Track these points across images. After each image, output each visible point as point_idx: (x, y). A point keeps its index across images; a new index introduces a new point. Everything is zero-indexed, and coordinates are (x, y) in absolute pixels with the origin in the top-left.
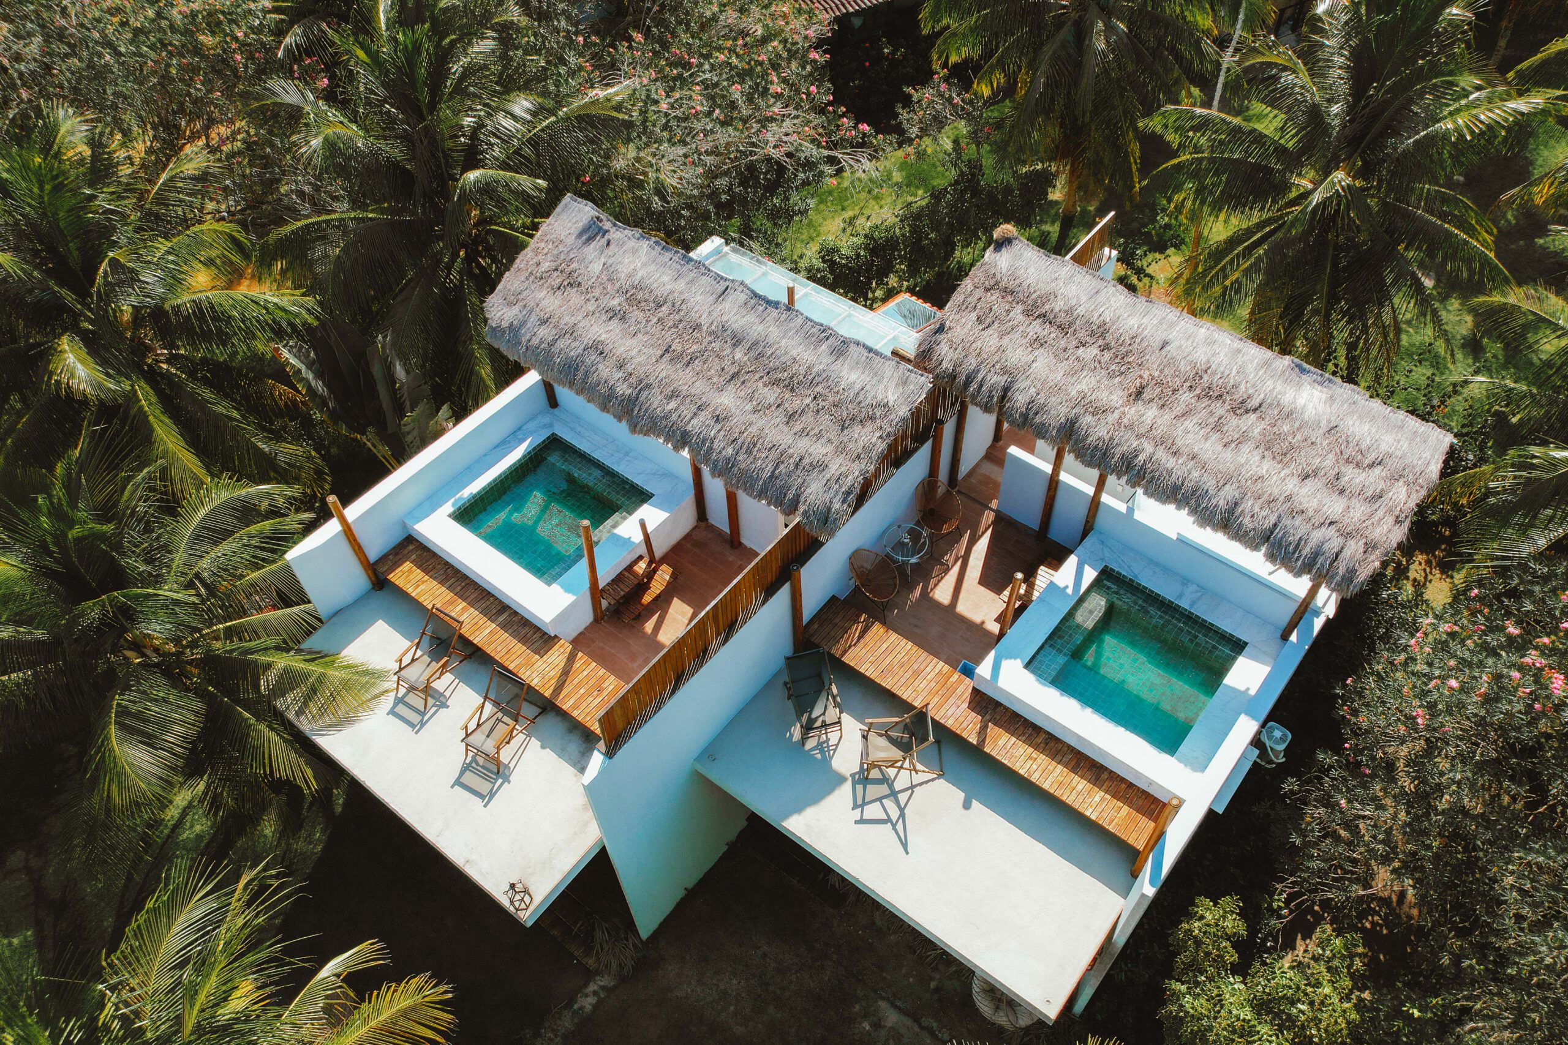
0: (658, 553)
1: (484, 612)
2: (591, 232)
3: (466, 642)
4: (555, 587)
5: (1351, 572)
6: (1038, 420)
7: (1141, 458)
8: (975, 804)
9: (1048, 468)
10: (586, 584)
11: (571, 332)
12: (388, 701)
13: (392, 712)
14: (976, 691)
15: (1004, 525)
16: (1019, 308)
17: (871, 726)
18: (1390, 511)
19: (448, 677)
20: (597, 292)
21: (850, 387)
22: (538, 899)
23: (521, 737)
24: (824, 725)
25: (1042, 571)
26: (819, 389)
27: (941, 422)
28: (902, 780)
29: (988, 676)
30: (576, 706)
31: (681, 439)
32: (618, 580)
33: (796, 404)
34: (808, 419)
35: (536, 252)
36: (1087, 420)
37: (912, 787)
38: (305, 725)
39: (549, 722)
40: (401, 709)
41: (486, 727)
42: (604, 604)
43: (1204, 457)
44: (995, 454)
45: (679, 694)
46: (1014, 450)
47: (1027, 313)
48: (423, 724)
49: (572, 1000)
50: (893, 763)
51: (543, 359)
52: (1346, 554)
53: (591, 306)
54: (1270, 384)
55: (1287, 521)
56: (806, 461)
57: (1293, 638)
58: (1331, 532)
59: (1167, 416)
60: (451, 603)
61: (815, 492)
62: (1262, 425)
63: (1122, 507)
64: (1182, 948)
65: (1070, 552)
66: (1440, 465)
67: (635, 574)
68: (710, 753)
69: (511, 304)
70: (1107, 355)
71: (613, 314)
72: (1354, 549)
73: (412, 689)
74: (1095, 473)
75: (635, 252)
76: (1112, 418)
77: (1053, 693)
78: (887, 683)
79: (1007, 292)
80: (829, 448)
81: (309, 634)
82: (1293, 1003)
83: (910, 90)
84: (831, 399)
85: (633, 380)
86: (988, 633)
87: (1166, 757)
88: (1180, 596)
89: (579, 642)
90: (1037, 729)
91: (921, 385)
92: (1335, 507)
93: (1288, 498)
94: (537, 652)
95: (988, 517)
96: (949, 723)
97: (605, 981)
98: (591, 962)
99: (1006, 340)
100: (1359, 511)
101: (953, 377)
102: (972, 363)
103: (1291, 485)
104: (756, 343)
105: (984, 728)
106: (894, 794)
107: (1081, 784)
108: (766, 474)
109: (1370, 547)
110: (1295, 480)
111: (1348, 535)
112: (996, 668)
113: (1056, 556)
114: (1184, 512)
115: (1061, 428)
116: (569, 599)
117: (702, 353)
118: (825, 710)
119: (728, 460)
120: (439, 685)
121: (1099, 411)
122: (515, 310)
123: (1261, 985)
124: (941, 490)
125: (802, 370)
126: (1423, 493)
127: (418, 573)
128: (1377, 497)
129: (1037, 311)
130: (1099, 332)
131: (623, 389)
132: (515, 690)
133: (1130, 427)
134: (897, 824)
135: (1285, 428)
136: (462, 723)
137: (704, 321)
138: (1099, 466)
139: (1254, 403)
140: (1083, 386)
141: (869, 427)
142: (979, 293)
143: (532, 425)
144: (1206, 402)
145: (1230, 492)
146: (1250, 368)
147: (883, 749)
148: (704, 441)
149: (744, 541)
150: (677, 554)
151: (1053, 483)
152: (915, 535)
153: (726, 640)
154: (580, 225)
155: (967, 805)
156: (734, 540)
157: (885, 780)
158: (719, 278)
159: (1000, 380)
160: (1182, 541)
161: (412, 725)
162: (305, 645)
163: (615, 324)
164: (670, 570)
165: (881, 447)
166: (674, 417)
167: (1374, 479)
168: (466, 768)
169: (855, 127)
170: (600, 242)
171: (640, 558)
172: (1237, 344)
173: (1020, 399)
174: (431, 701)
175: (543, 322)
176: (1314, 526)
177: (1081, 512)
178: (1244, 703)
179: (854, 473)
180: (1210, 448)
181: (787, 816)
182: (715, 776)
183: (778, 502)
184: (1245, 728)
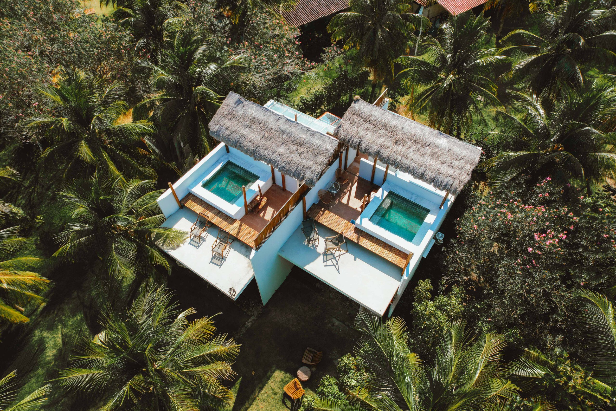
0: (263, 194)
1: (214, 213)
2: (238, 103)
3: (209, 222)
4: (234, 205)
5: (456, 189)
6: (369, 151)
7: (398, 160)
8: (357, 259)
9: (372, 164)
10: (244, 204)
11: (235, 132)
12: (188, 240)
13: (190, 243)
14: (356, 228)
15: (360, 180)
16: (362, 119)
17: (327, 239)
18: (466, 172)
19: (205, 233)
20: (242, 120)
21: (316, 144)
22: (237, 293)
23: (228, 248)
24: (314, 240)
25: (372, 193)
26: (308, 146)
27: (342, 153)
28: (337, 254)
29: (359, 223)
30: (243, 238)
31: (269, 161)
32: (252, 202)
33: (302, 150)
34: (305, 154)
35: (223, 109)
36: (382, 151)
37: (340, 255)
38: (165, 249)
39: (236, 244)
40: (192, 242)
41: (218, 246)
42: (248, 209)
43: (415, 159)
44: (357, 160)
45: (274, 233)
46: (362, 159)
47: (364, 121)
48: (199, 246)
49: (245, 324)
50: (334, 249)
51: (227, 140)
52: (454, 184)
53: (240, 124)
54: (432, 138)
55: (438, 176)
56: (305, 166)
57: (442, 208)
58: (450, 178)
59: (405, 148)
60: (204, 211)
61: (308, 175)
62: (430, 150)
63: (394, 174)
64: (416, 294)
65: (380, 187)
66: (479, 159)
67: (257, 200)
68: (282, 249)
69: (216, 124)
70: (387, 132)
71: (246, 126)
72: (456, 183)
73: (195, 236)
74: (386, 165)
75: (252, 108)
76: (389, 150)
77: (377, 227)
78: (331, 227)
79: (358, 115)
80: (312, 162)
81: (162, 223)
82: (446, 306)
83: (325, 49)
84: (311, 148)
85: (254, 145)
86: (358, 211)
87: (409, 242)
88: (411, 198)
89: (242, 220)
90: (373, 237)
91: (336, 142)
92: (451, 171)
93: (438, 170)
94: (230, 224)
95: (356, 178)
96: (349, 237)
97: (253, 318)
98: (249, 313)
99: (359, 129)
100: (457, 172)
101: (344, 140)
102: (349, 136)
103: (439, 166)
104: (289, 133)
105: (358, 238)
106: (335, 258)
107: (386, 252)
108: (294, 170)
109: (460, 182)
110: (440, 165)
111: (455, 179)
112: (361, 221)
113: (376, 188)
114: (410, 175)
115: (375, 153)
116: (239, 208)
117: (274, 136)
118: (314, 236)
119: (283, 167)
120: (203, 235)
121: (386, 148)
122: (218, 126)
123: (437, 302)
124: (342, 171)
125: (303, 140)
126: (474, 166)
127: (193, 203)
128: (462, 168)
129: (367, 120)
130: (384, 126)
131: (252, 148)
132: (225, 235)
133: (394, 152)
134: (336, 266)
135: (437, 150)
136: (212, 245)
137: (274, 128)
138: (386, 163)
139: (428, 144)
140: (381, 141)
141: (323, 156)
142: (350, 116)
143: (222, 159)
144: (415, 144)
145: (422, 169)
146: (427, 134)
147: (331, 245)
148: (276, 162)
149: (287, 189)
150: (268, 194)
151: (374, 168)
152: (336, 185)
153: (286, 217)
154: (235, 101)
155: (355, 260)
156: (284, 189)
157: (332, 254)
158: (277, 115)
159: (358, 140)
160: (411, 182)
161: (196, 247)
162: (162, 226)
163: (247, 129)
164: (266, 198)
165: (326, 161)
166: (267, 155)
167: (461, 163)
168: (213, 258)
169: (310, 64)
170: (241, 105)
171: (258, 195)
172: (423, 127)
173: (363, 146)
174: (201, 240)
175: (226, 129)
176: (445, 177)
177: (382, 176)
178: (430, 227)
179: (319, 169)
180: (416, 157)
181: (305, 266)
182: (284, 256)
183: (298, 178)
184: (430, 234)
